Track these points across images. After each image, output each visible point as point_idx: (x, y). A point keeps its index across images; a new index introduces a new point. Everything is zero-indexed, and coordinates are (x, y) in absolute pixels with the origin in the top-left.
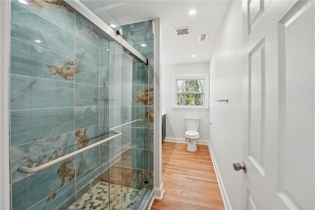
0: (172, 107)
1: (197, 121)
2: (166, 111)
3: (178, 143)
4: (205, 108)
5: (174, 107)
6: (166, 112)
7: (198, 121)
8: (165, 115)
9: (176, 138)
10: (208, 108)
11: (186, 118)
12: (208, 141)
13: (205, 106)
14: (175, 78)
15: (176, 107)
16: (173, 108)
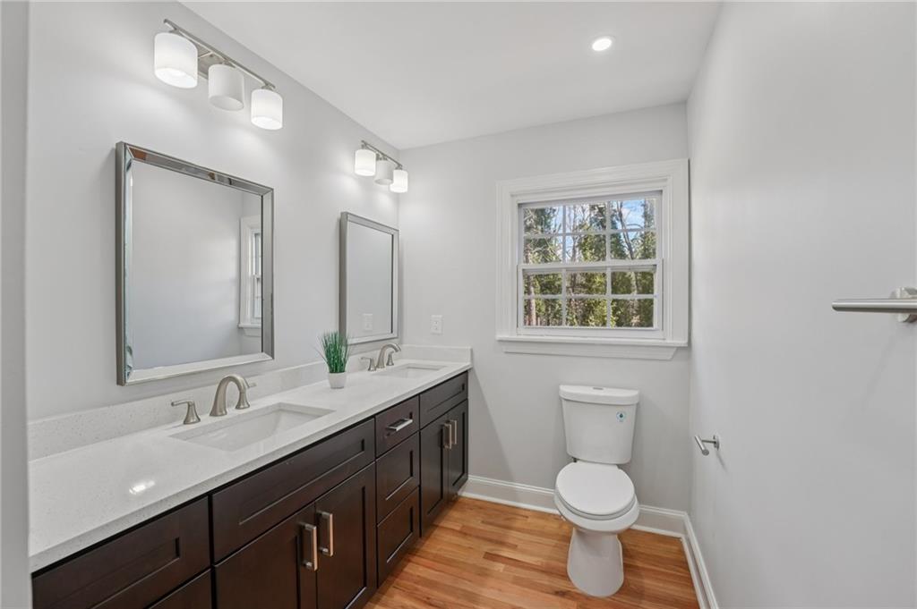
0: (499, 336)
1: (620, 410)
2: (472, 350)
3: (525, 514)
4: (669, 341)
5: (505, 336)
6: (472, 359)
7: (630, 414)
8: (466, 372)
9: (519, 486)
10: (683, 342)
11: (567, 390)
12: (683, 515)
13: (665, 333)
14: (512, 196)
15: (515, 337)
16: (501, 341)
